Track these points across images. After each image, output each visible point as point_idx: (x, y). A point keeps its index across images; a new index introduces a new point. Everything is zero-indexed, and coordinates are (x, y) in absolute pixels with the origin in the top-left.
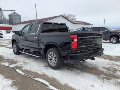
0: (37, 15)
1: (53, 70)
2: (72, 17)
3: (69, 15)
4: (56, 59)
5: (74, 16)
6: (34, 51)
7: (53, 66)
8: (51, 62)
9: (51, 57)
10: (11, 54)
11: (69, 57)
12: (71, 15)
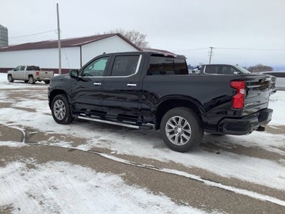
0: (59, 30)
1: (180, 154)
2: (138, 39)
3: (131, 33)
4: (189, 131)
5: (143, 37)
6: (119, 115)
7: (179, 145)
8: (174, 138)
9: (173, 127)
10: (47, 124)
11: (225, 125)
12: (137, 34)
